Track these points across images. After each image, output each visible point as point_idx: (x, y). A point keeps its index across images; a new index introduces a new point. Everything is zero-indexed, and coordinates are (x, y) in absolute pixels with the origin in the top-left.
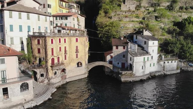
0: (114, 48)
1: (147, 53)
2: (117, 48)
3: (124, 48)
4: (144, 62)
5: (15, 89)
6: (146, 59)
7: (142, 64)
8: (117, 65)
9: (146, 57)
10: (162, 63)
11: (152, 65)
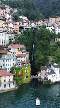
0: (41, 70)
1: (54, 73)
2: (42, 71)
3: (45, 71)
4: (53, 77)
5: (12, 84)
6: (54, 76)
7: (52, 78)
8: (42, 78)
9: (54, 75)
11: (57, 78)
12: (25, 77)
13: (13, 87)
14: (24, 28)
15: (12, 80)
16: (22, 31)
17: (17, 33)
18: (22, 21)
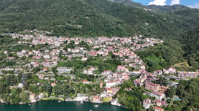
12: (107, 100)
14: (135, 75)
17: (125, 79)
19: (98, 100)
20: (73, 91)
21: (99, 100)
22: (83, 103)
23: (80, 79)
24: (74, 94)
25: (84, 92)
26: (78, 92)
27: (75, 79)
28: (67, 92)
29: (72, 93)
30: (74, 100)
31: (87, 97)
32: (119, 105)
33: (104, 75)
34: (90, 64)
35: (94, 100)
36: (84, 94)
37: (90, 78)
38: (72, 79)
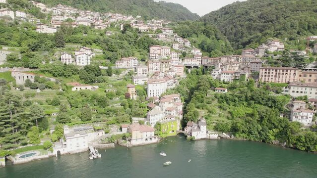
0: (188, 126)
1: (200, 130)
7: (196, 135)
9: (198, 132)
10: (209, 135)
11: (202, 135)
12: (171, 131)
13: (154, 140)
14: (192, 66)
15: (153, 135)
16: (189, 70)
17: (179, 76)
18: (193, 57)
19: (149, 134)
20: (41, 122)
21: (153, 133)
22: (100, 156)
23: (53, 80)
24: (44, 133)
25: (85, 118)
26: (62, 120)
27: (32, 81)
28: (14, 124)
29: (35, 128)
30: (55, 153)
31: (102, 134)
32: (215, 136)
33: (124, 69)
34: (76, 42)
35: (134, 137)
36: (89, 126)
37: (91, 75)
38: (20, 82)
